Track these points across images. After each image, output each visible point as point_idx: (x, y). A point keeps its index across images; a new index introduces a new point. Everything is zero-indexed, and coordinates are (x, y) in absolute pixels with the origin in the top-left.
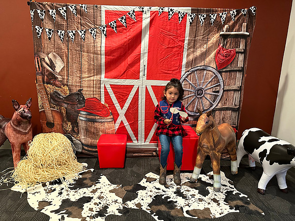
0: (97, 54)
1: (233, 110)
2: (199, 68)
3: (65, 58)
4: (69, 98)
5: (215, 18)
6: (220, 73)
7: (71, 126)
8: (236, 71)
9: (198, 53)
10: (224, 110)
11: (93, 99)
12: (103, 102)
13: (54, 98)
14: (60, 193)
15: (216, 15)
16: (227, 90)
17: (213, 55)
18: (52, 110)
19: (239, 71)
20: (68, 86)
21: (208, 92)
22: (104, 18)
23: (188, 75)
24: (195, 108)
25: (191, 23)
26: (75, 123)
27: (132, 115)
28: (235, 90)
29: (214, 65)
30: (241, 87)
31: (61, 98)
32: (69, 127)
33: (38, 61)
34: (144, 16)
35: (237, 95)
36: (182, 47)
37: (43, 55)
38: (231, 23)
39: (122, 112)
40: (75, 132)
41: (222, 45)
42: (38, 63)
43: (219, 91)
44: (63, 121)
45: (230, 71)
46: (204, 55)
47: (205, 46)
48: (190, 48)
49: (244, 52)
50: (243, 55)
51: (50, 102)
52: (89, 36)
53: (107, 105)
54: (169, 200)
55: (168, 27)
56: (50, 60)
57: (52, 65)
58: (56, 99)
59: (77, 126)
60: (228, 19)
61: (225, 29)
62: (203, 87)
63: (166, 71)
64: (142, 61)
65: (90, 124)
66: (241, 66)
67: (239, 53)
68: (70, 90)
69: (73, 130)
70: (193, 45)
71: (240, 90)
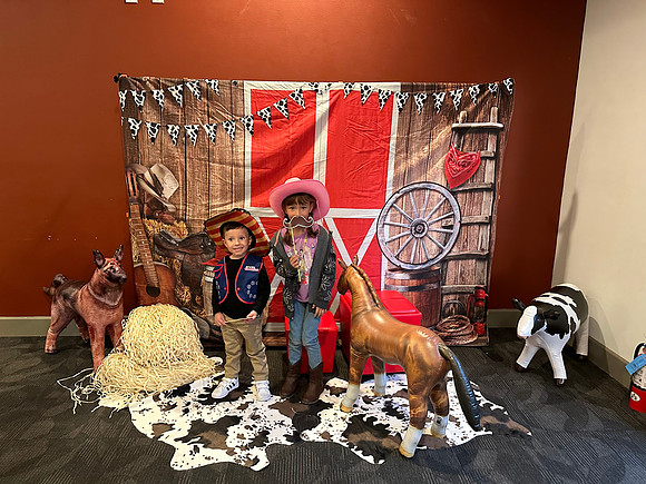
0: (237, 165)
1: (479, 258)
2: (416, 186)
3: (179, 173)
4: (188, 243)
5: (442, 100)
6: (454, 194)
7: (189, 294)
8: (482, 190)
9: (414, 160)
10: (462, 259)
13: (160, 245)
15: (444, 94)
16: (468, 224)
17: (440, 164)
18: (156, 265)
19: (487, 190)
20: (185, 221)
21: (434, 227)
23: (398, 199)
24: (412, 256)
25: (400, 110)
26: (196, 288)
28: (480, 224)
29: (442, 181)
30: (491, 217)
31: (172, 244)
32: (186, 295)
33: (132, 179)
34: (319, 99)
35: (485, 232)
36: (387, 150)
38: (471, 108)
40: (197, 305)
41: (455, 145)
42: (133, 183)
43: (452, 226)
44: (175, 283)
45: (471, 191)
46: (425, 164)
47: (426, 148)
48: (399, 152)
49: (495, 158)
50: (493, 163)
51: (152, 251)
52: (223, 134)
55: (361, 118)
58: (164, 245)
59: (201, 294)
60: (466, 101)
61: (460, 119)
62: (425, 220)
63: (359, 193)
66: (490, 181)
67: (486, 158)
68: (189, 229)
69: (193, 300)
70: (406, 148)
71: (490, 223)
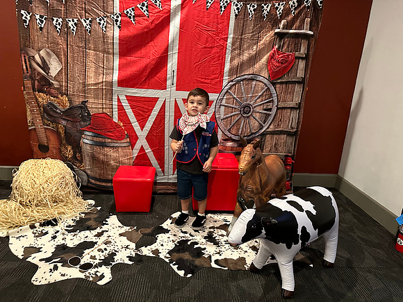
0: (108, 53)
1: (289, 134)
2: (246, 77)
3: (62, 57)
4: (69, 113)
5: (268, 10)
6: (274, 84)
7: (72, 151)
8: (295, 82)
9: (246, 56)
10: (276, 134)
11: (102, 115)
12: (116, 119)
13: (48, 112)
14: (54, 237)
15: (270, 5)
16: (283, 108)
17: (264, 59)
18: (45, 129)
19: (298, 82)
20: (67, 95)
21: (258, 109)
22: (118, 4)
23: (232, 86)
24: (240, 130)
25: (236, 15)
26: (77, 147)
27: (156, 138)
28: (292, 108)
29: (265, 74)
30: (300, 103)
31: (57, 112)
32: (69, 152)
33: (25, 59)
34: (173, 3)
35: (294, 115)
36: (224, 48)
37: (32, 52)
38: (290, 18)
39: (142, 134)
40: (77, 160)
41: (277, 46)
42: (26, 63)
43: (271, 109)
44: (61, 143)
45: (286, 83)
46: (253, 60)
47: (255, 47)
48: (234, 49)
49: (306, 58)
50: (304, 62)
51: (43, 117)
52: (97, 27)
53: (122, 124)
54: (196, 246)
55: (206, 20)
56: (42, 58)
57: (45, 67)
58: (51, 113)
59: (80, 152)
60: (287, 12)
61: (281, 26)
62: (252, 103)
63: (203, 80)
64: (169, 65)
65: (97, 149)
66: (301, 76)
67: (298, 58)
68: (70, 101)
69: (74, 157)
70: (239, 46)
71: (299, 108)
